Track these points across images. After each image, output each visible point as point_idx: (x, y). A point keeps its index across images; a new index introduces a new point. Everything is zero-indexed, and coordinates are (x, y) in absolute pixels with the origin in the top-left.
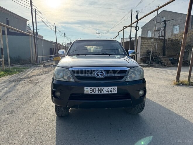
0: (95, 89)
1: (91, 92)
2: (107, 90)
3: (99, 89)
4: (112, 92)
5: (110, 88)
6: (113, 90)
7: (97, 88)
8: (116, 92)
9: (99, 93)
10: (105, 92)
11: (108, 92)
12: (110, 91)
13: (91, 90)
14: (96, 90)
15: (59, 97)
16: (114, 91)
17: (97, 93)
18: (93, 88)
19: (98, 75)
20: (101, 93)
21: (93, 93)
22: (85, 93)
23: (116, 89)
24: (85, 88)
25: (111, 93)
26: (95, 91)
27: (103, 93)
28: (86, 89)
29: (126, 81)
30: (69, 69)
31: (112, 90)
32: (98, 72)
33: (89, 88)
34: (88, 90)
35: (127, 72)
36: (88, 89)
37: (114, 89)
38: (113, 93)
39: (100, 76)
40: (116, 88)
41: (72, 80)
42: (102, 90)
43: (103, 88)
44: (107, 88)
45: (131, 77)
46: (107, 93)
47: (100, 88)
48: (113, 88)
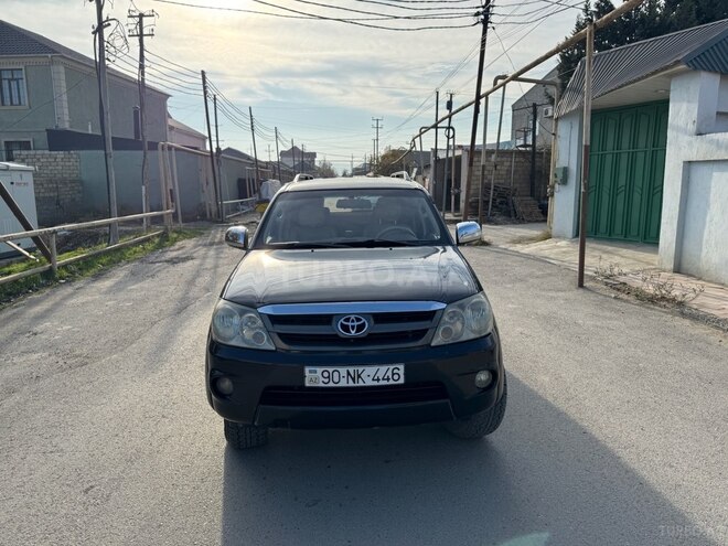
0: (336, 374)
1: (326, 380)
2: (372, 375)
3: (349, 373)
4: (388, 379)
5: (383, 369)
6: (393, 374)
7: (343, 371)
8: (402, 381)
9: (351, 384)
10: (369, 382)
11: (378, 380)
12: (383, 379)
13: (326, 374)
14: (341, 377)
15: (230, 395)
16: (396, 377)
17: (343, 383)
18: (331, 370)
19: (346, 328)
20: (356, 385)
21: (331, 384)
22: (307, 384)
23: (402, 372)
24: (307, 369)
25: (385, 383)
26: (336, 380)
27: (361, 384)
28: (310, 372)
29: (433, 344)
30: (260, 310)
31: (390, 374)
32: (347, 320)
33: (319, 370)
34: (315, 377)
35: (437, 316)
36: (316, 372)
37: (396, 371)
38: (391, 382)
39: (353, 332)
40: (402, 367)
41: (267, 345)
42: (359, 376)
43: (360, 369)
44: (374, 369)
45: (447, 331)
46: (375, 383)
47: (351, 370)
48: (392, 367)
